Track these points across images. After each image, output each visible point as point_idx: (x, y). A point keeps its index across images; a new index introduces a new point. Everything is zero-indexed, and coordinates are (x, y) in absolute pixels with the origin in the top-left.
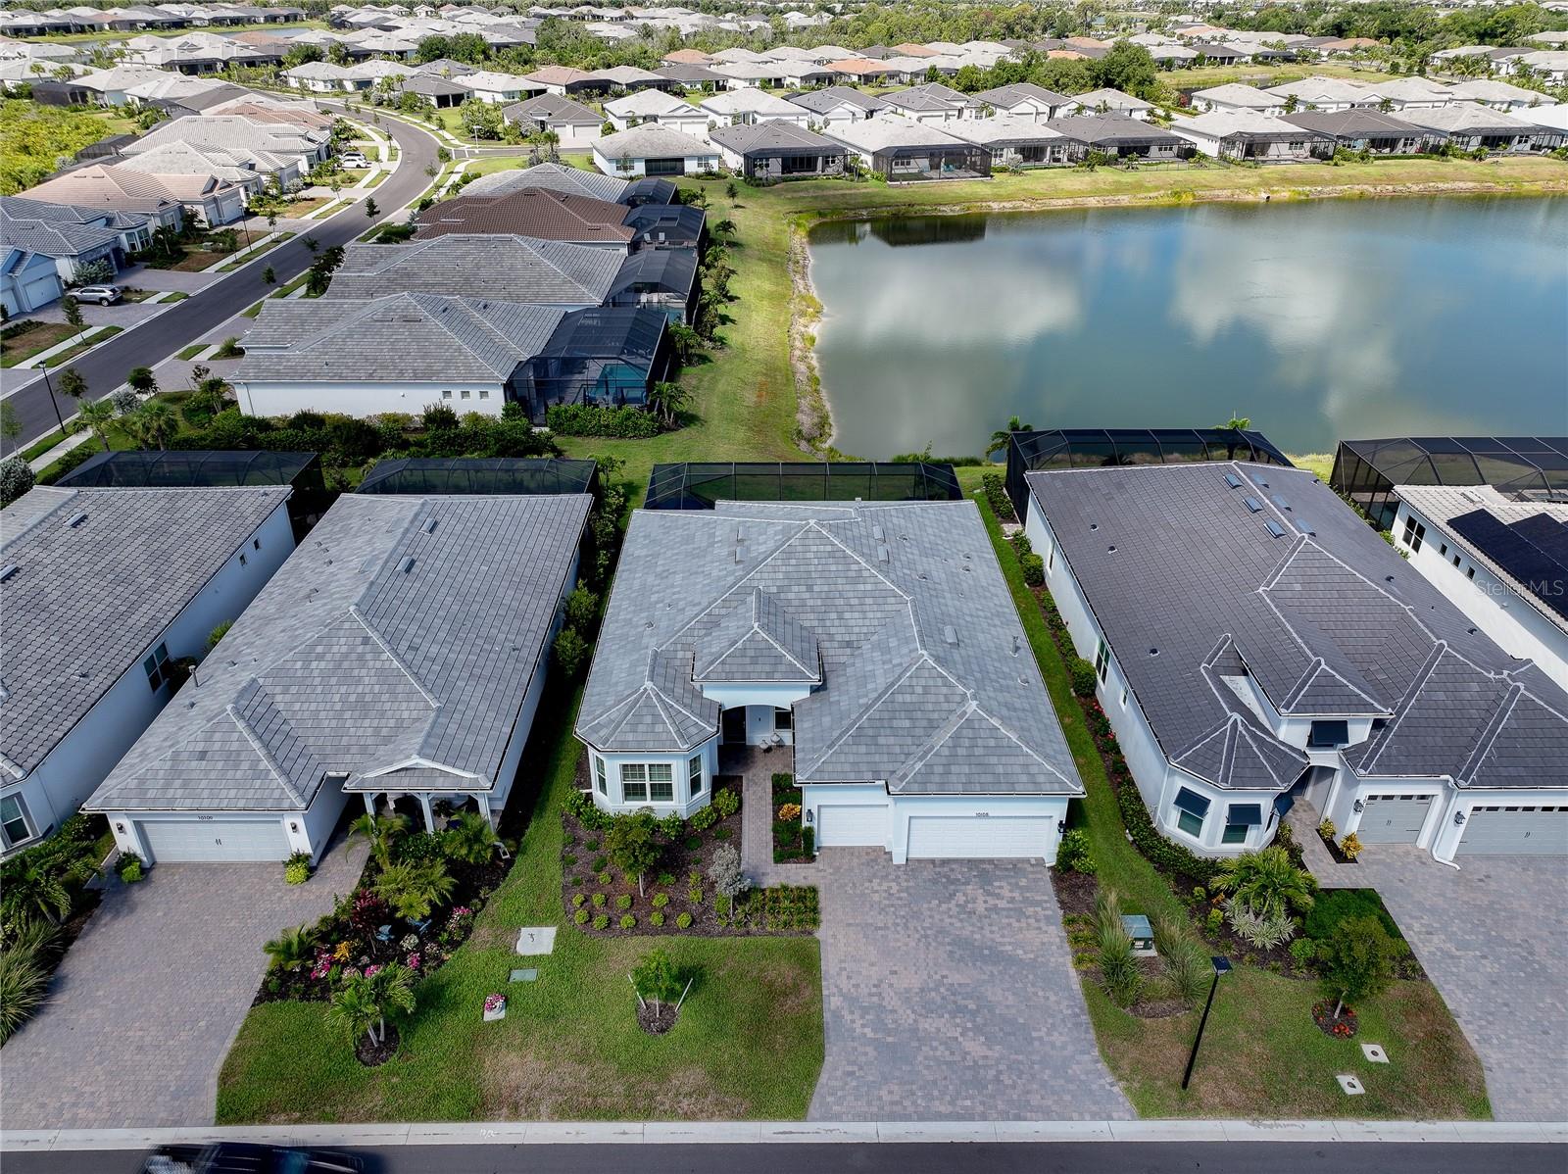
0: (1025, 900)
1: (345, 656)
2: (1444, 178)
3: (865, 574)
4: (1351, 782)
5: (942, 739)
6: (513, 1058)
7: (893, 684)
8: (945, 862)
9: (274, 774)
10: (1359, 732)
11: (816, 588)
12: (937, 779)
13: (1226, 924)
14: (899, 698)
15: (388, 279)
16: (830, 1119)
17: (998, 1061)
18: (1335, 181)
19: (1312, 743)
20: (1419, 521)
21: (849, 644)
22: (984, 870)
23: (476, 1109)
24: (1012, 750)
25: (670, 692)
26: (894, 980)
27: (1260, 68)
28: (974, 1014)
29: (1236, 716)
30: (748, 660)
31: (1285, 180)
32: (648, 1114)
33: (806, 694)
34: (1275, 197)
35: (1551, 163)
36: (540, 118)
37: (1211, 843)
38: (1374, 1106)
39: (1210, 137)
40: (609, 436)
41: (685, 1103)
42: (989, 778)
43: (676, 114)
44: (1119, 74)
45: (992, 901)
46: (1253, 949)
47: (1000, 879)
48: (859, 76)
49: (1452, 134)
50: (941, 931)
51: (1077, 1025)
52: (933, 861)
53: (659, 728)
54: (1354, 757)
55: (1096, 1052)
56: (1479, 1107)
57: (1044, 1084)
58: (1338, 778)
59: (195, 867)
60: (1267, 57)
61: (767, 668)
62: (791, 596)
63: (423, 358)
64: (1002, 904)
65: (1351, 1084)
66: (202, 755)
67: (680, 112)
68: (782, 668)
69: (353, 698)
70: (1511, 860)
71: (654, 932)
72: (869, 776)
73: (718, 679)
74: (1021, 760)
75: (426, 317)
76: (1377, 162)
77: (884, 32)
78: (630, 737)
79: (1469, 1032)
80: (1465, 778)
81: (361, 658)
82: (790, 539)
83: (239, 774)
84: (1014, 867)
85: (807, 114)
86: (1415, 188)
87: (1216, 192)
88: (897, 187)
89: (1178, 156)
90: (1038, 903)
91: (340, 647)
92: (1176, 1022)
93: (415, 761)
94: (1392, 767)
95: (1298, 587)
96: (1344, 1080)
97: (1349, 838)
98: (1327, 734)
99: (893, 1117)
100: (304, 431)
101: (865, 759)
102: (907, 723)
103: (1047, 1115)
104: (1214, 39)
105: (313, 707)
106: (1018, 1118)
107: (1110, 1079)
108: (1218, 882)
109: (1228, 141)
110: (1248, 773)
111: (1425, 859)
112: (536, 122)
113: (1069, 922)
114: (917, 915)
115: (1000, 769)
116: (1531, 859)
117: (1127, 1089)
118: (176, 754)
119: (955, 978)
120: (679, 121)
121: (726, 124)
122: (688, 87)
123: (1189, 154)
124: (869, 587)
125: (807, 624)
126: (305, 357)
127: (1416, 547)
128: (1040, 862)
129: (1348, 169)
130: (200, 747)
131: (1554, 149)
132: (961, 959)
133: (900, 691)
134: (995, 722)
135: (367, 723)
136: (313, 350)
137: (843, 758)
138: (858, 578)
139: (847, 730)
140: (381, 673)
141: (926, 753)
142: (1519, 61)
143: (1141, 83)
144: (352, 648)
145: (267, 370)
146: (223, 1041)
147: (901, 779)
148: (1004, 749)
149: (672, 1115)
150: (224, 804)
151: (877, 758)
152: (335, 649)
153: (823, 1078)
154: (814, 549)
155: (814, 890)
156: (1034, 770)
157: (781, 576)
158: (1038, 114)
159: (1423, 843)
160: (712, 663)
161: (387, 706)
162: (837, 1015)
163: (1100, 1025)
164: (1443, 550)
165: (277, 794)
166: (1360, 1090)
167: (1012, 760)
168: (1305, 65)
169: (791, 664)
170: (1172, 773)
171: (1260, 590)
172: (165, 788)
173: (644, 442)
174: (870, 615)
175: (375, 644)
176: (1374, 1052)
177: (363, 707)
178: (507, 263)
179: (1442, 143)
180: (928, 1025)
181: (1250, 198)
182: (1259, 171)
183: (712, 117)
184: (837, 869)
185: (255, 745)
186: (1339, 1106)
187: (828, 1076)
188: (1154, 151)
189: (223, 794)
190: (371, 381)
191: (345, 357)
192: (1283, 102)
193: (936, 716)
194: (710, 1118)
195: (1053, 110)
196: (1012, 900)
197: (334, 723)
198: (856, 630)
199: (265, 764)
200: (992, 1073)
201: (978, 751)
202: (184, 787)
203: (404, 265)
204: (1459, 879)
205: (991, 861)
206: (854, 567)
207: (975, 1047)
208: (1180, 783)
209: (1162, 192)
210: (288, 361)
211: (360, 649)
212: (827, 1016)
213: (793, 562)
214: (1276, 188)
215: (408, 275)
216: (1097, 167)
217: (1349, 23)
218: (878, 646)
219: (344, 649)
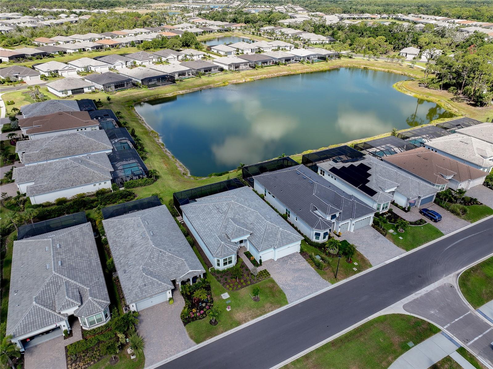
0: (298, 259)
1: (159, 256)
2: (280, 71)
3: (247, 209)
4: (338, 223)
5: (279, 236)
6: (238, 314)
7: (266, 229)
8: (283, 258)
9: (163, 283)
10: (337, 215)
11: (240, 214)
12: (281, 243)
13: (329, 253)
14: (268, 231)
15: (43, 152)
16: (292, 302)
17: (309, 285)
18: (258, 74)
19: (331, 219)
20: (323, 170)
21: (251, 224)
22: (290, 257)
23: (239, 324)
24: (290, 235)
25: (226, 243)
26: (287, 279)
27: (220, 34)
28: (302, 279)
29: (320, 218)
30: (238, 232)
31: (247, 75)
32: (265, 313)
33: (249, 235)
34: (247, 80)
35: (300, 65)
36: (15, 75)
37: (321, 240)
38: (359, 271)
39: (225, 65)
40: (141, 186)
41: (270, 309)
42: (289, 240)
43: (65, 69)
44: (189, 42)
45: (294, 262)
46: (334, 255)
47: (293, 257)
48: (110, 45)
49: (278, 59)
50: (289, 269)
51: (317, 275)
52: (281, 258)
53: (229, 250)
54: (338, 219)
55: (322, 278)
56: (371, 266)
57: (317, 285)
58: (335, 224)
59: (147, 309)
60: (220, 30)
61: (242, 233)
62: (236, 217)
63: (84, 177)
64: (296, 261)
65: (355, 269)
66: (145, 285)
67: (67, 68)
68: (245, 232)
69: (166, 264)
70: (360, 228)
71: (245, 286)
72: (270, 246)
73: (235, 238)
74: (292, 236)
75: (79, 165)
76: (265, 68)
77: (106, 25)
78: (225, 253)
79: (365, 256)
80: (353, 218)
81: (162, 255)
82: (230, 206)
83: (156, 286)
84: (294, 255)
85: (107, 65)
86: (276, 75)
87: (233, 81)
88: (152, 89)
89: (219, 70)
90: (301, 259)
91: (156, 255)
92: (330, 270)
93: (190, 271)
94: (344, 220)
95: (319, 192)
96: (354, 269)
97: (339, 233)
98: (333, 217)
99: (300, 298)
100: (63, 205)
101: (268, 244)
102: (272, 235)
103: (320, 289)
104: (203, 23)
105: (159, 268)
106: (317, 291)
107: (326, 281)
108: (327, 246)
109: (230, 65)
110: (325, 227)
111: (350, 232)
112: (14, 76)
113: (307, 260)
114: (284, 268)
115: (290, 238)
116: (362, 228)
117: (329, 281)
118: (139, 287)
119: (296, 275)
120: (67, 71)
121: (82, 70)
122: (53, 53)
123: (222, 70)
124: (249, 211)
125: (242, 222)
126: (49, 184)
127: (323, 175)
128: (297, 252)
129: (260, 70)
130: (143, 284)
131: (300, 61)
132: (295, 272)
133: (268, 230)
134: (286, 230)
135: (172, 268)
136: (50, 181)
137: (265, 245)
138: (246, 211)
139: (263, 240)
140: (168, 257)
141: (278, 239)
142: (280, 31)
143: (196, 44)
144: (159, 254)
145: (39, 190)
146: (185, 333)
147: (276, 245)
148: (289, 235)
149: (269, 312)
150: (157, 292)
151: (270, 243)
152: (155, 255)
153: (287, 297)
154: (236, 207)
155: (265, 270)
156: (295, 237)
157: (233, 214)
158: (174, 58)
159: (348, 230)
160: (232, 235)
161: (174, 263)
162: (283, 288)
163: (320, 274)
164: (329, 175)
165: (166, 287)
166: (356, 269)
167: (291, 236)
168: (231, 32)
169: (246, 231)
170: (313, 230)
171: (314, 194)
172: (142, 294)
173: (151, 185)
174: (252, 217)
175: (163, 252)
176: (356, 264)
177: (169, 265)
178: (79, 141)
179: (277, 61)
180: (297, 284)
181: (241, 81)
182: (240, 74)
183: (77, 69)
184: (267, 265)
185: (155, 279)
186: (355, 273)
187: (288, 296)
188: (213, 70)
189: (155, 291)
190: (72, 186)
191: (61, 181)
192: (236, 49)
193: (275, 232)
194: (275, 309)
195: (178, 56)
196: (297, 260)
197: (165, 270)
198: (251, 220)
199: (159, 282)
200: (310, 287)
201: (285, 236)
202: (146, 292)
203: (46, 147)
204: (355, 234)
205: (290, 255)
206: (245, 208)
207: (305, 284)
208: (315, 232)
209: (220, 83)
210: (44, 186)
211: (161, 254)
212: (282, 289)
213: (233, 210)
214: (246, 78)
215: (49, 150)
216: (202, 77)
217: (237, 19)
218: (257, 223)
219: (157, 255)
